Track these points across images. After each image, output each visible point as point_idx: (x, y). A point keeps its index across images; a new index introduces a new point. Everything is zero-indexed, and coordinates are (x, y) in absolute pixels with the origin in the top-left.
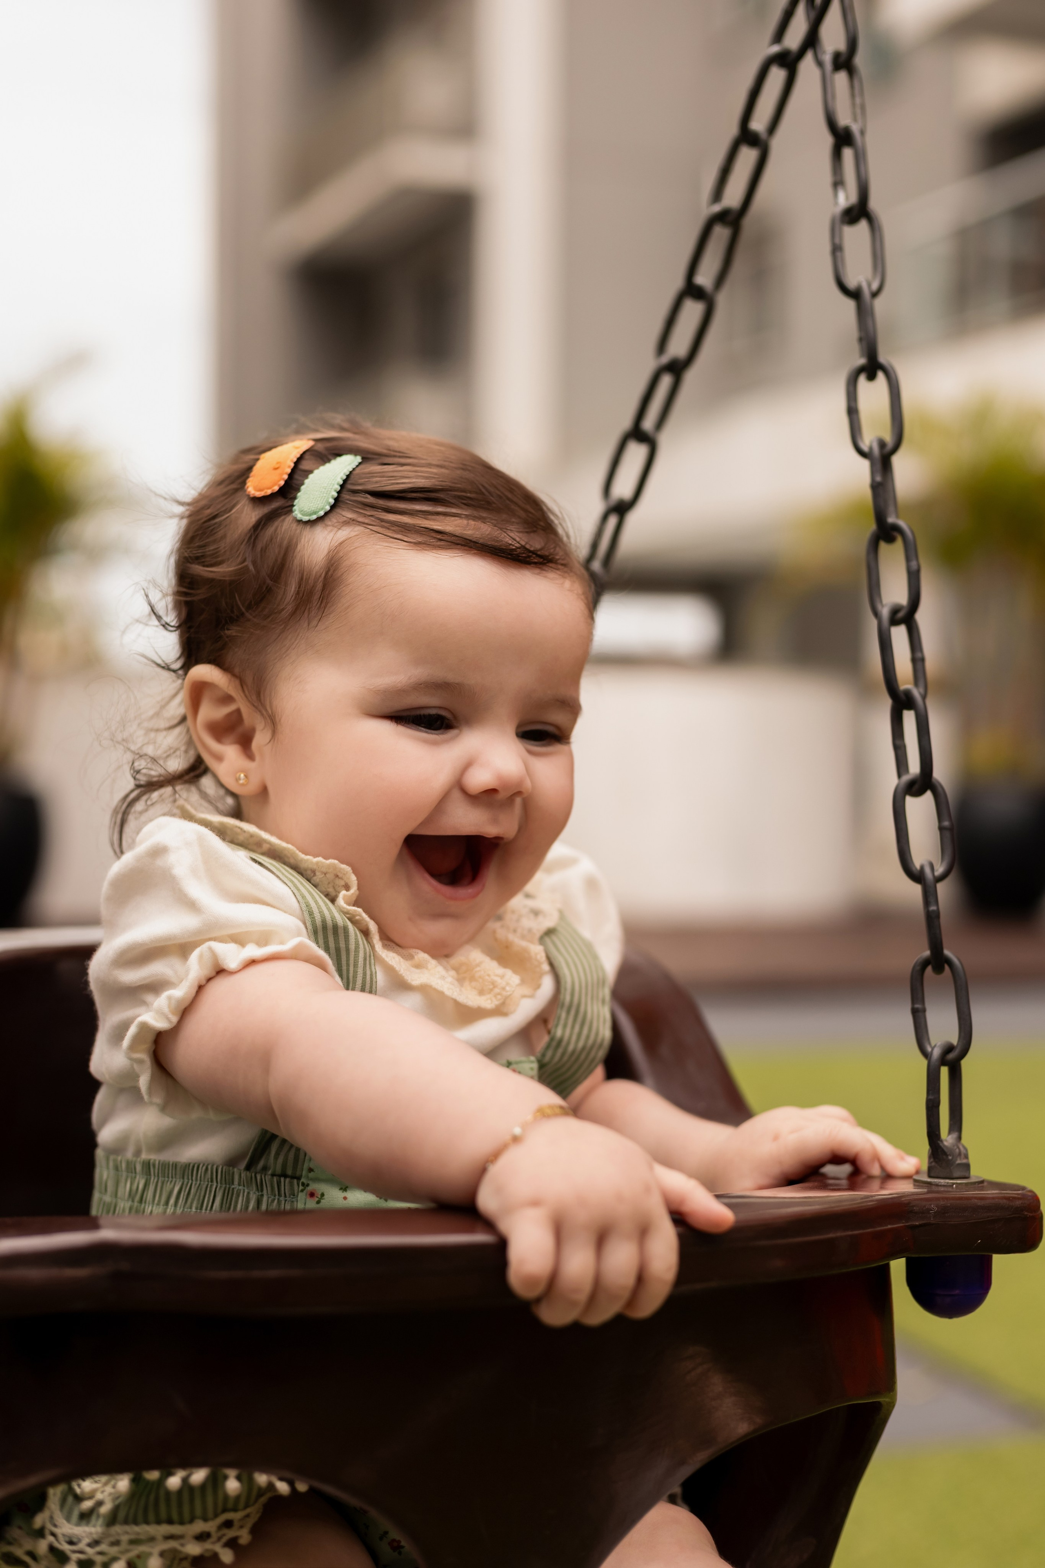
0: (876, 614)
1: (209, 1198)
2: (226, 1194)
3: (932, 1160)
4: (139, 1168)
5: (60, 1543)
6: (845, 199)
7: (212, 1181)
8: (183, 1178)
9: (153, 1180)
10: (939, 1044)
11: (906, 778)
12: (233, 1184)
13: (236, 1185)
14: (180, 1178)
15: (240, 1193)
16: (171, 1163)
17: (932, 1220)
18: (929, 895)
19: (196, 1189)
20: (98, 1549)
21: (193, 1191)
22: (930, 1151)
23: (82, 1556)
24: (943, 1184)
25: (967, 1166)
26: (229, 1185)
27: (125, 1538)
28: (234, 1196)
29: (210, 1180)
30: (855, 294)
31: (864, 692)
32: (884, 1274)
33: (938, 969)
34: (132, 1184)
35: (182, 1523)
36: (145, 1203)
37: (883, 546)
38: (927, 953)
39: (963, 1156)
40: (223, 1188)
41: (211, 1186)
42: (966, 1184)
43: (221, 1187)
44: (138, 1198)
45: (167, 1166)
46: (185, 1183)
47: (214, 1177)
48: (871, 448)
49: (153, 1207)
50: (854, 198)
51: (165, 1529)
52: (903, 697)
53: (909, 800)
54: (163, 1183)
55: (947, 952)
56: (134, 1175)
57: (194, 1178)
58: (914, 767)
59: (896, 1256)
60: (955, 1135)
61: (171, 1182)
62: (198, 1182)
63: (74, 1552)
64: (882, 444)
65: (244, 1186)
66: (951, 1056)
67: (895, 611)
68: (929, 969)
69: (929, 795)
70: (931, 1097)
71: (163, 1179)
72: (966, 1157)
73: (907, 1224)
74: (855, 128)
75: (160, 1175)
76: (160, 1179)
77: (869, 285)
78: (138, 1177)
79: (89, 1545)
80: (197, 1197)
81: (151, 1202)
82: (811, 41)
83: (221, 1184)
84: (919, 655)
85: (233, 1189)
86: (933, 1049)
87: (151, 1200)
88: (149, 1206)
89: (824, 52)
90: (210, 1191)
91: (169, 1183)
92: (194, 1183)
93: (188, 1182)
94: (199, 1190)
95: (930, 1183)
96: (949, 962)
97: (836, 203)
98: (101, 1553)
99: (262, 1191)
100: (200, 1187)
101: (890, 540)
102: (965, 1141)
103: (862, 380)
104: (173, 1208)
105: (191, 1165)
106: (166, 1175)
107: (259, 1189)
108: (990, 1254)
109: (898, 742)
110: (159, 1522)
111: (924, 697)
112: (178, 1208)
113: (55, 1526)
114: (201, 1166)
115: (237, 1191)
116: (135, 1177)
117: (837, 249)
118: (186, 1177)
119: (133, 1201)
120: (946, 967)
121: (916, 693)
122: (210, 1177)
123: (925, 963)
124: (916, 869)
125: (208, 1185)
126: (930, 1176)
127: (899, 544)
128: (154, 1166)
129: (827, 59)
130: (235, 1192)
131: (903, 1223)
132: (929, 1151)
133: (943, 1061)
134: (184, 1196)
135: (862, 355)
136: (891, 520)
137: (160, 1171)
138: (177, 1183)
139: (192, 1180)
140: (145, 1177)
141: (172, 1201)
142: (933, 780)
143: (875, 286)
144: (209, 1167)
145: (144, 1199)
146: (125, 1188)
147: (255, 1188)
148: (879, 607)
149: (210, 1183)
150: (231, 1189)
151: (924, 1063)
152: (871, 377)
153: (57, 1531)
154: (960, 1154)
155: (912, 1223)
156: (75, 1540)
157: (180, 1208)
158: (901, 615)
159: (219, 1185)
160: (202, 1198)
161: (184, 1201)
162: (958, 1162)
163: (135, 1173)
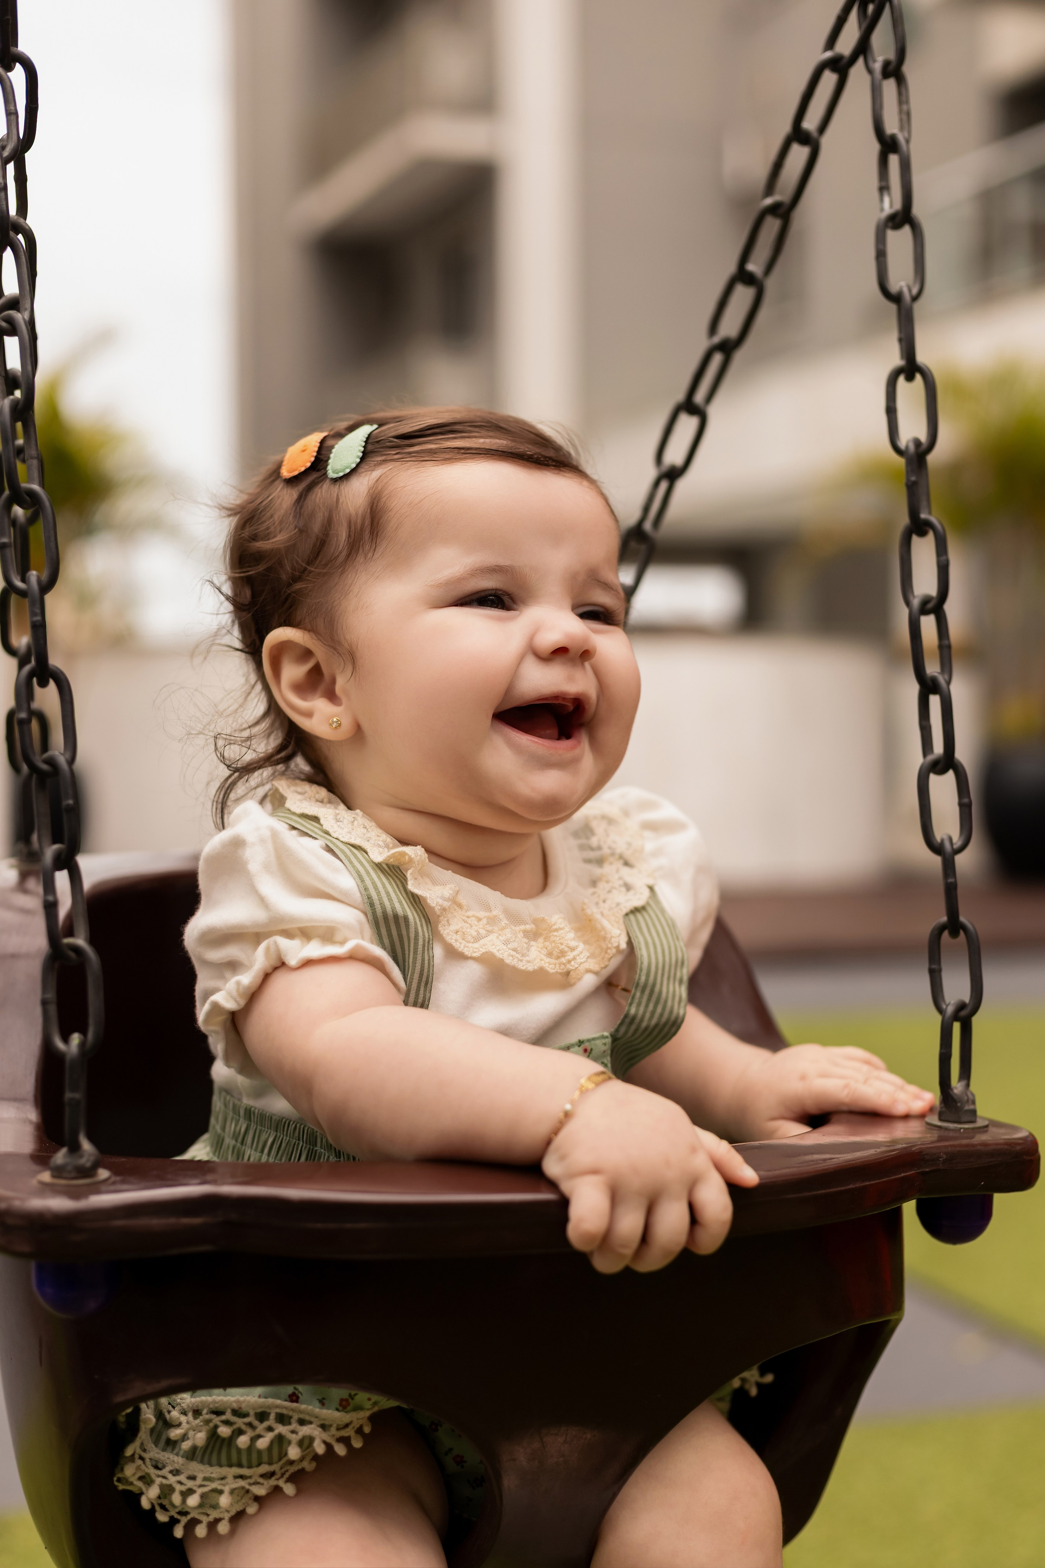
0: (908, 603)
1: (296, 1154)
2: (310, 1155)
3: (943, 1105)
4: (242, 1112)
5: (147, 1467)
6: (891, 204)
7: (299, 1140)
8: (277, 1131)
9: (253, 1126)
10: (952, 1002)
11: (930, 758)
12: (316, 1146)
13: (318, 1148)
14: (274, 1131)
15: (322, 1155)
16: (268, 1115)
17: (941, 1167)
18: (949, 866)
19: (285, 1144)
20: (178, 1478)
21: (283, 1145)
22: (942, 1098)
23: (164, 1481)
24: (952, 1128)
25: (974, 1112)
26: (313, 1146)
27: (200, 1476)
28: (317, 1157)
29: (297, 1138)
30: (895, 298)
31: (892, 659)
32: (896, 1218)
33: (954, 934)
34: (236, 1125)
35: (250, 1467)
36: (246, 1145)
37: (915, 539)
38: (945, 919)
39: (970, 1102)
40: (307, 1149)
41: (298, 1144)
42: (973, 1129)
43: (306, 1147)
44: (240, 1139)
45: (264, 1117)
46: (278, 1136)
47: (301, 1136)
48: (907, 447)
49: (251, 1151)
50: (898, 206)
51: (236, 1471)
52: (930, 683)
53: (932, 777)
54: (260, 1131)
55: (962, 919)
56: (238, 1117)
57: (285, 1133)
58: (938, 748)
59: (907, 1199)
60: (964, 1083)
61: (267, 1132)
62: (288, 1138)
63: (159, 1476)
64: (917, 443)
65: (325, 1150)
66: (963, 1013)
67: (926, 601)
68: (946, 934)
69: (951, 774)
70: (943, 1051)
71: (261, 1128)
72: (974, 1102)
73: (919, 1171)
74: (901, 138)
75: (258, 1123)
76: (259, 1127)
77: (910, 290)
78: (241, 1120)
79: (171, 1472)
80: (286, 1152)
81: (250, 1147)
82: (863, 48)
83: (306, 1143)
84: (945, 642)
85: (316, 1151)
86: (947, 1006)
87: (250, 1145)
88: (248, 1150)
89: (875, 61)
90: (297, 1149)
91: (265, 1132)
92: (285, 1137)
93: (280, 1136)
94: (288, 1146)
95: (940, 1127)
96: (964, 928)
97: (882, 210)
98: (180, 1483)
99: (340, 1158)
100: (289, 1144)
101: (922, 533)
102: (972, 1088)
103: (901, 380)
104: (266, 1157)
105: (284, 1120)
106: (263, 1125)
107: (338, 1156)
108: (991, 1193)
109: (924, 723)
110: (230, 1465)
111: (949, 683)
112: (271, 1159)
113: (145, 1450)
114: (291, 1123)
115: (319, 1153)
116: (239, 1120)
117: (881, 255)
118: (279, 1130)
119: (236, 1141)
120: (962, 932)
121: (942, 680)
122: (297, 1135)
123: (941, 929)
124: (937, 841)
125: (295, 1142)
126: (941, 1119)
127: (931, 537)
128: (254, 1113)
129: (878, 66)
130: (317, 1154)
131: (915, 1170)
132: (940, 1098)
133: (956, 1017)
134: (276, 1148)
135: (902, 358)
136: (923, 516)
137: (259, 1119)
138: (271, 1134)
139: (283, 1135)
140: (247, 1122)
141: (266, 1151)
142: (955, 760)
143: (915, 291)
144: (298, 1125)
145: (245, 1142)
146: (231, 1127)
147: (334, 1154)
148: (911, 598)
149: (297, 1142)
150: (314, 1151)
151: (939, 1018)
152: (910, 378)
153: (146, 1456)
154: (968, 1101)
155: (922, 1170)
156: (160, 1466)
157: (272, 1158)
158: (930, 606)
159: (304, 1145)
160: (290, 1154)
161: (275, 1153)
162: (967, 1108)
163: (239, 1116)
